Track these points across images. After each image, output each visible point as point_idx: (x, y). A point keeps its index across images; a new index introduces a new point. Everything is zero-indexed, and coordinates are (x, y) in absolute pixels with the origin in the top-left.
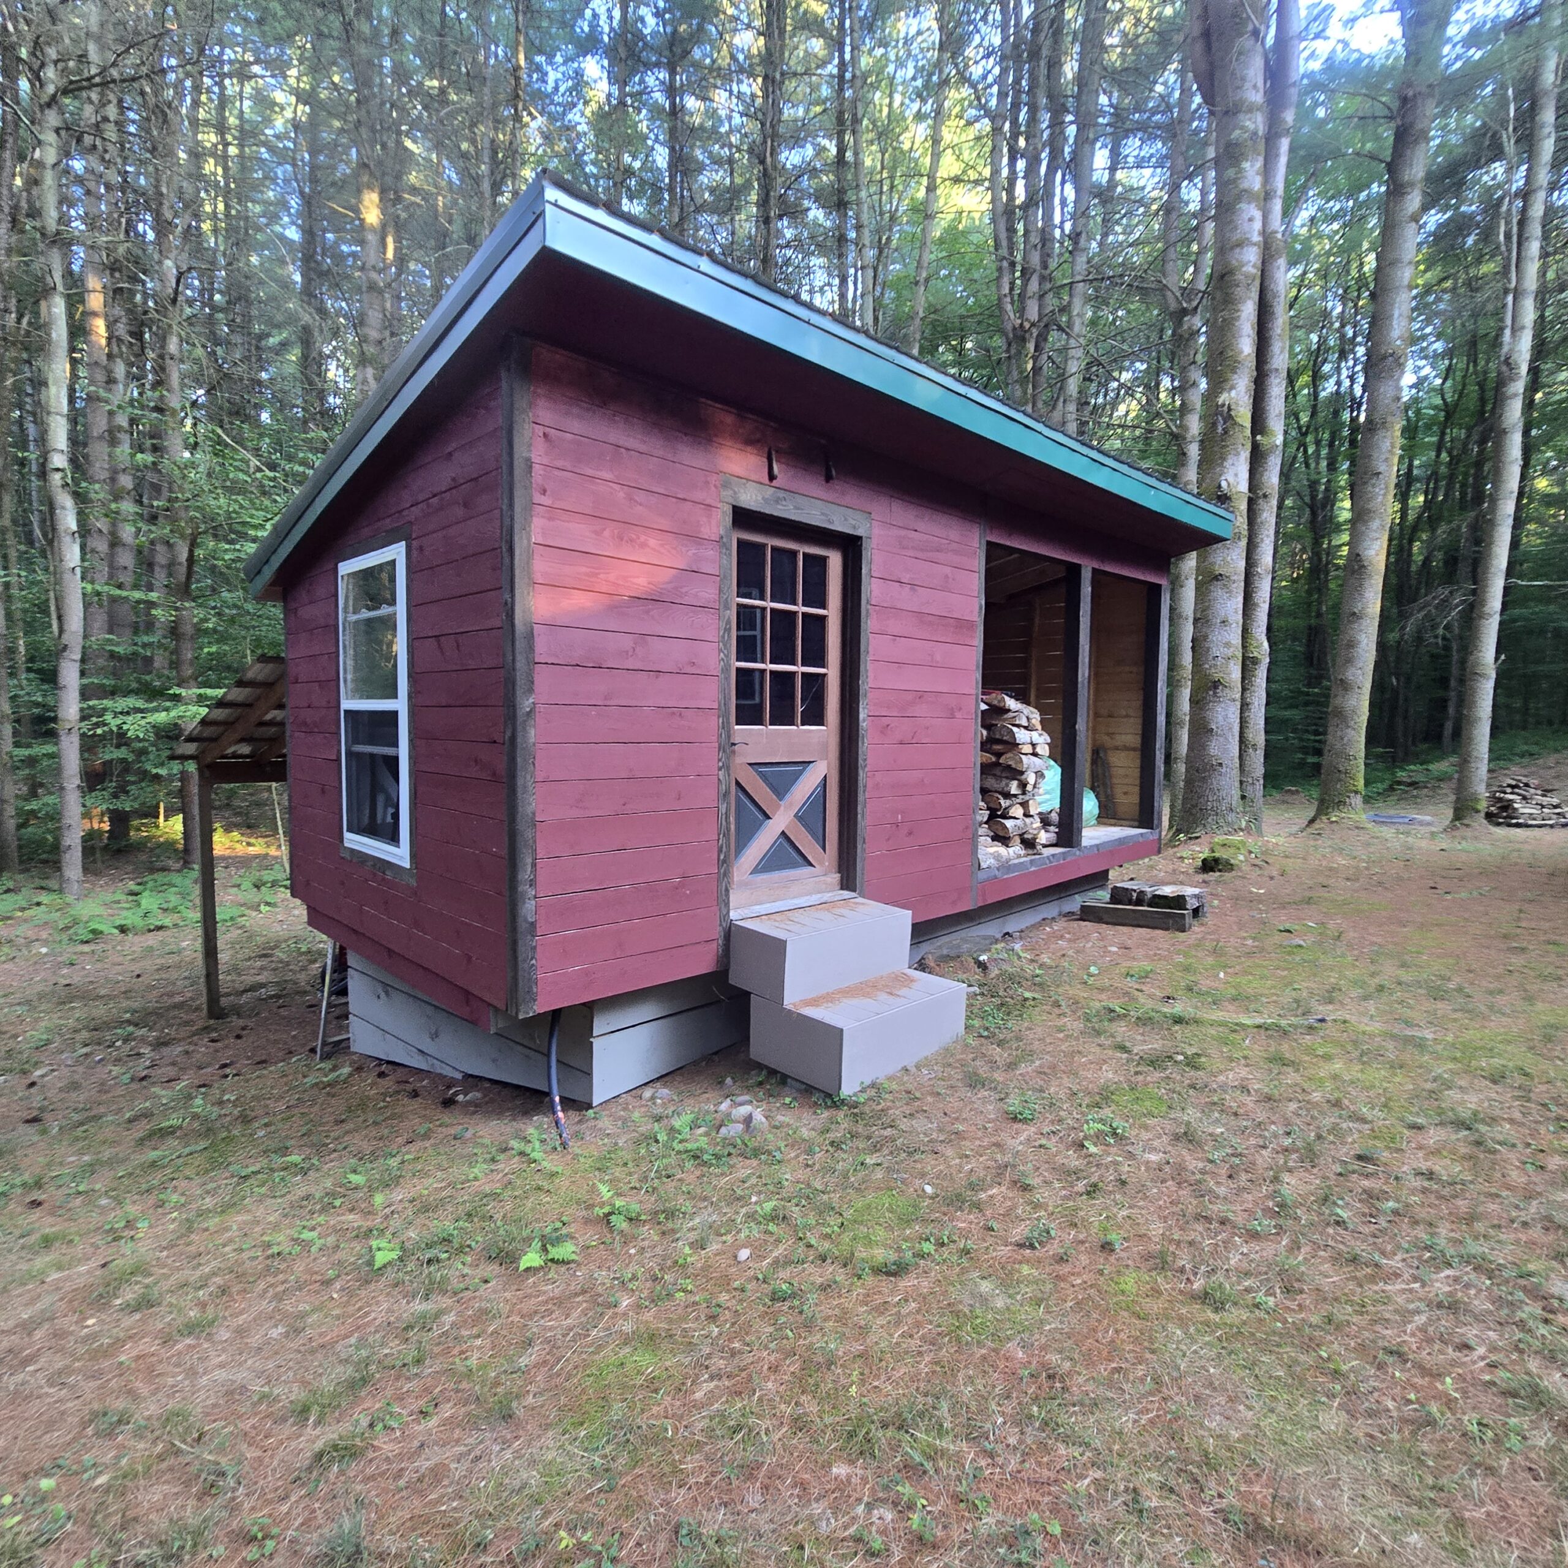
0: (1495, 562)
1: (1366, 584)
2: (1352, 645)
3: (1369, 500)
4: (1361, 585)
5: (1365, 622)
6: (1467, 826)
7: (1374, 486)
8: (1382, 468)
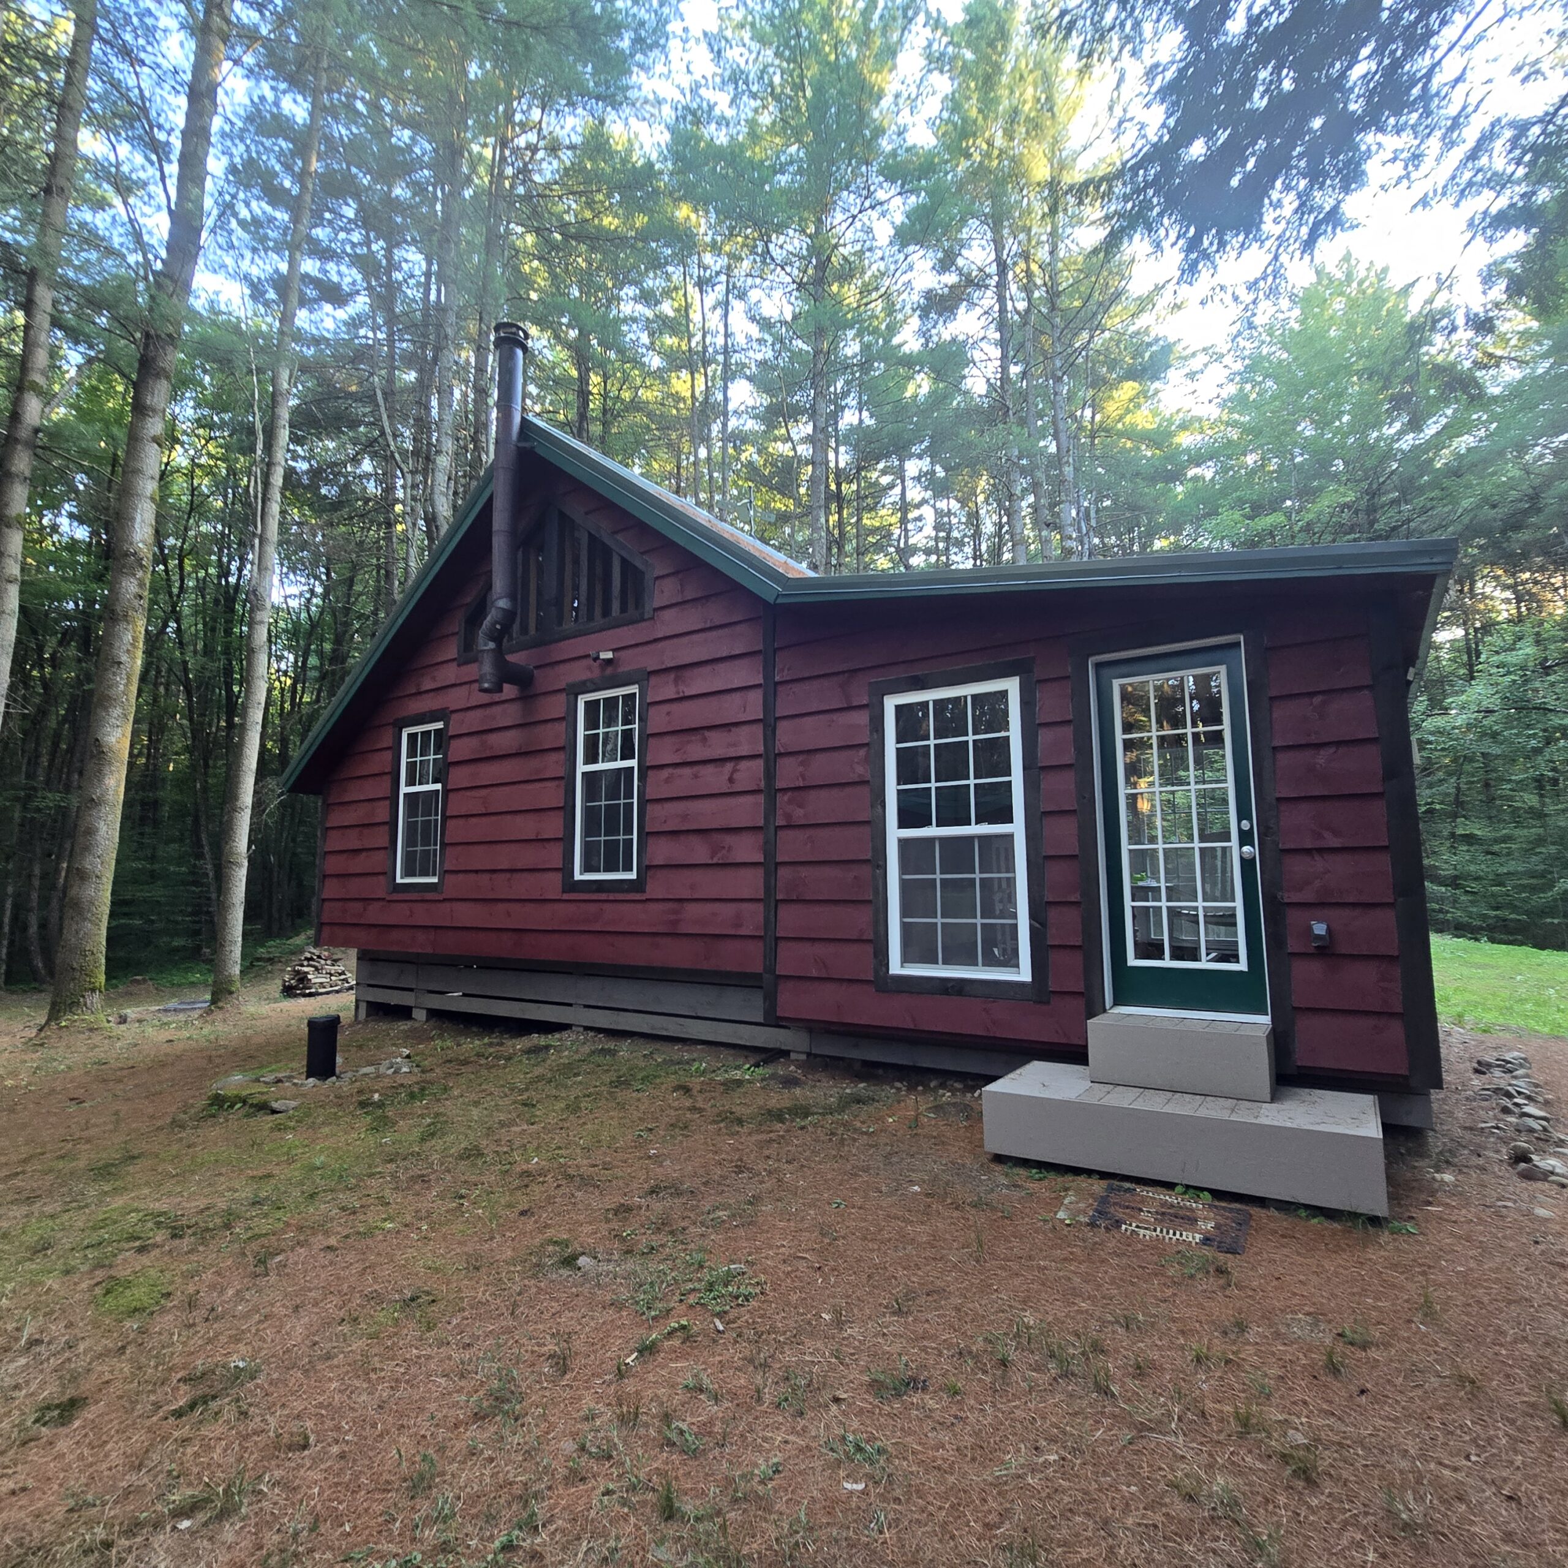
0: (246, 762)
1: (106, 770)
2: (91, 832)
3: (110, 687)
4: (100, 771)
5: (105, 809)
6: (221, 1008)
7: (114, 674)
8: (124, 658)
